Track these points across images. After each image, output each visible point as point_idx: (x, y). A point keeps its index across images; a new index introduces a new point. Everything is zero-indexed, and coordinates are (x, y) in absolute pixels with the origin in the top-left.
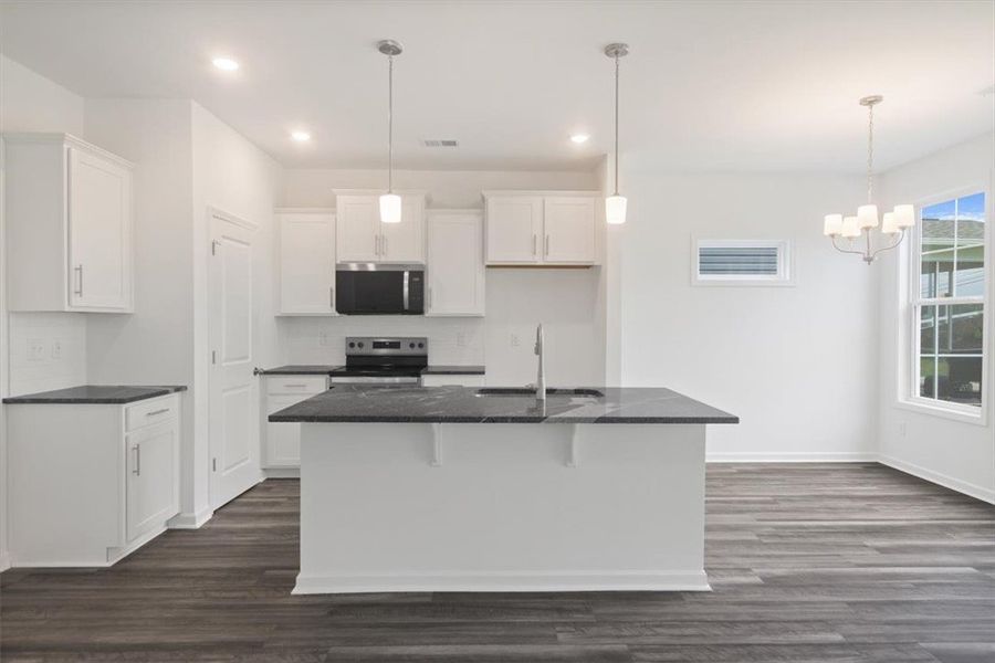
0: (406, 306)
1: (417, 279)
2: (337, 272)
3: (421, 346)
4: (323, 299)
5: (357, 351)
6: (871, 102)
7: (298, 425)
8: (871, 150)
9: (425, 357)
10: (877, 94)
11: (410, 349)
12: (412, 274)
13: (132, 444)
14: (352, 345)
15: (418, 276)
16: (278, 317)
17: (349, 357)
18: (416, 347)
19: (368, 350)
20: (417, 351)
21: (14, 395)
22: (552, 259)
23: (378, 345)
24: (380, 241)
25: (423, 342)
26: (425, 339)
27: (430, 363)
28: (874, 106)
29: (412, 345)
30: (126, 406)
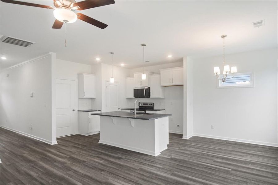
0: (145, 96)
4: (132, 95)
6: (224, 37)
7: (99, 116)
8: (224, 49)
10: (225, 34)
12: (146, 89)
13: (89, 118)
17: (139, 107)
19: (142, 105)
21: (79, 110)
22: (174, 84)
24: (141, 82)
27: (154, 108)
28: (225, 38)
29: (150, 104)
30: (88, 112)
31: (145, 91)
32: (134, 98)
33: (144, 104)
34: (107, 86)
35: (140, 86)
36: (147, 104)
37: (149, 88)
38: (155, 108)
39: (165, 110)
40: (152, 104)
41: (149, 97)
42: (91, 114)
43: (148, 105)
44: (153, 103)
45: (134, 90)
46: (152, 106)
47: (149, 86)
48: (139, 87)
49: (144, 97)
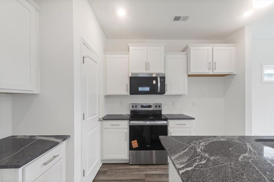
0: (159, 91)
1: (163, 80)
2: (131, 78)
3: (159, 107)
4: (124, 88)
5: (134, 109)
9: (161, 111)
11: (155, 108)
12: (161, 78)
14: (133, 107)
15: (163, 78)
16: (105, 96)
17: (132, 111)
18: (158, 107)
19: (139, 108)
20: (158, 109)
22: (216, 72)
23: (142, 107)
24: (147, 65)
25: (160, 105)
26: (161, 104)
29: (156, 106)
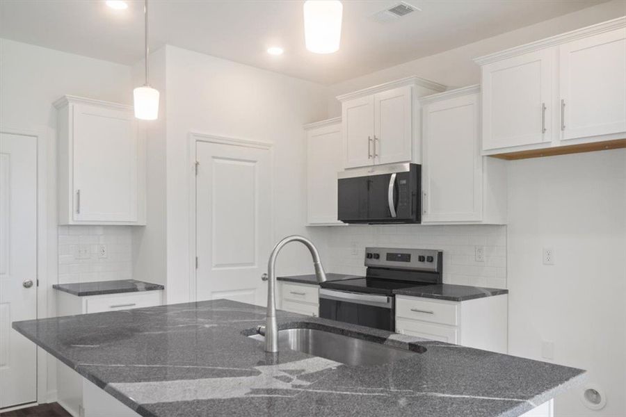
0: (394, 215)
1: (404, 182)
2: (339, 180)
3: (429, 260)
5: (373, 261)
11: (420, 263)
12: (400, 176)
14: (369, 257)
15: (405, 178)
17: (371, 269)
18: (426, 261)
19: (384, 262)
20: (426, 266)
22: (571, 135)
25: (433, 255)
27: (445, 282)
29: (421, 259)
30: (84, 298)
31: (391, 185)
32: (341, 223)
33: (391, 256)
34: (197, 164)
35: (370, 162)
36: (406, 257)
37: (417, 169)
38: (449, 279)
39: (505, 292)
40: (431, 259)
41: (418, 220)
42: (134, 305)
43: (414, 264)
44: (440, 254)
45: (341, 182)
46: (433, 266)
47: (416, 162)
48: (361, 165)
49: (387, 220)
